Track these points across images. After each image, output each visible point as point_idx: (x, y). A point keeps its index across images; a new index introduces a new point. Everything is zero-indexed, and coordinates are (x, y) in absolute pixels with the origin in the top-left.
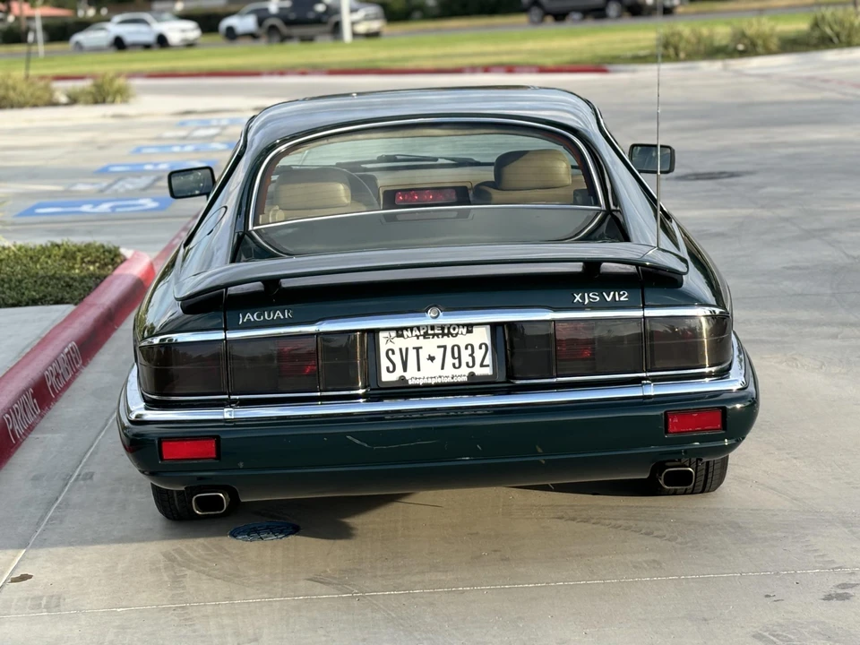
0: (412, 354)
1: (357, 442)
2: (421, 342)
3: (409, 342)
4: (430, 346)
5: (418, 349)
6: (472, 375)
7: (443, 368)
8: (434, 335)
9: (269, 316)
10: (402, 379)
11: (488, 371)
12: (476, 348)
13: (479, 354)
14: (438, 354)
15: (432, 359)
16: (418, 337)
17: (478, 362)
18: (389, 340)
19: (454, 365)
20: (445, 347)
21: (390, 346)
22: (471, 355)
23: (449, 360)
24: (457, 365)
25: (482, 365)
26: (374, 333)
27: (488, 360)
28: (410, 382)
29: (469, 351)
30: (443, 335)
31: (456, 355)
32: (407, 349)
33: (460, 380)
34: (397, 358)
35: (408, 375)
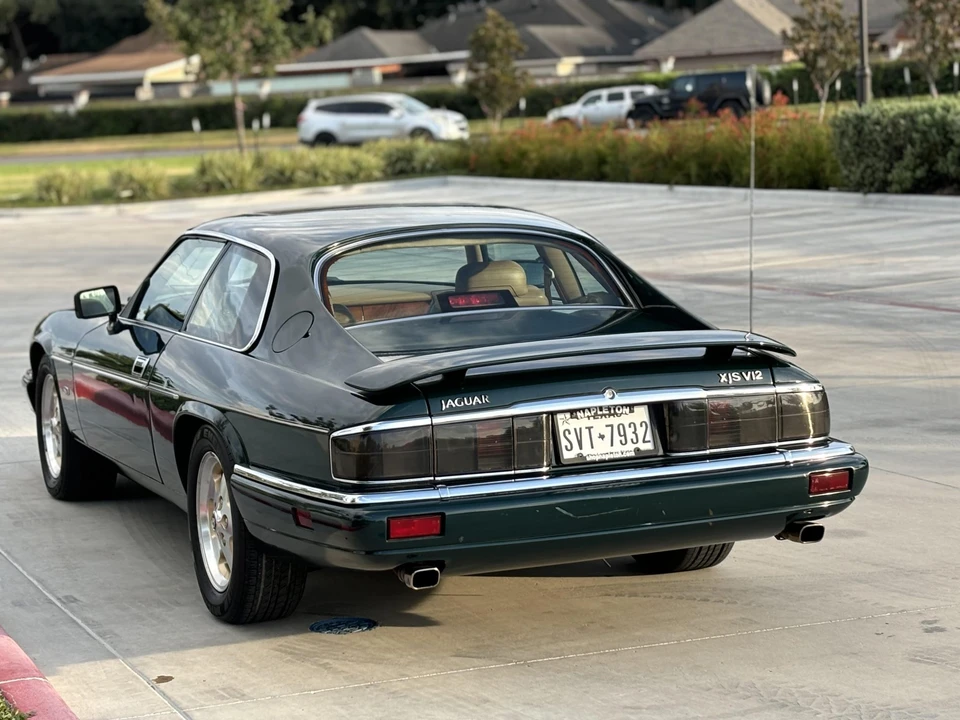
0: (585, 433)
1: (564, 512)
2: (592, 422)
3: (582, 422)
4: (600, 425)
5: (589, 428)
6: (637, 450)
7: (612, 445)
8: (602, 416)
9: (469, 402)
10: (580, 456)
11: (649, 446)
12: (638, 426)
13: (641, 431)
14: (607, 432)
15: (602, 437)
16: (589, 417)
17: (641, 439)
18: (565, 421)
19: (621, 441)
20: (612, 426)
21: (566, 426)
22: (634, 433)
23: (616, 438)
24: (624, 442)
25: (644, 441)
26: (553, 414)
27: (649, 437)
28: (588, 459)
29: (632, 429)
30: (610, 415)
31: (622, 433)
32: (580, 429)
33: (628, 455)
34: (573, 437)
35: (585, 452)
